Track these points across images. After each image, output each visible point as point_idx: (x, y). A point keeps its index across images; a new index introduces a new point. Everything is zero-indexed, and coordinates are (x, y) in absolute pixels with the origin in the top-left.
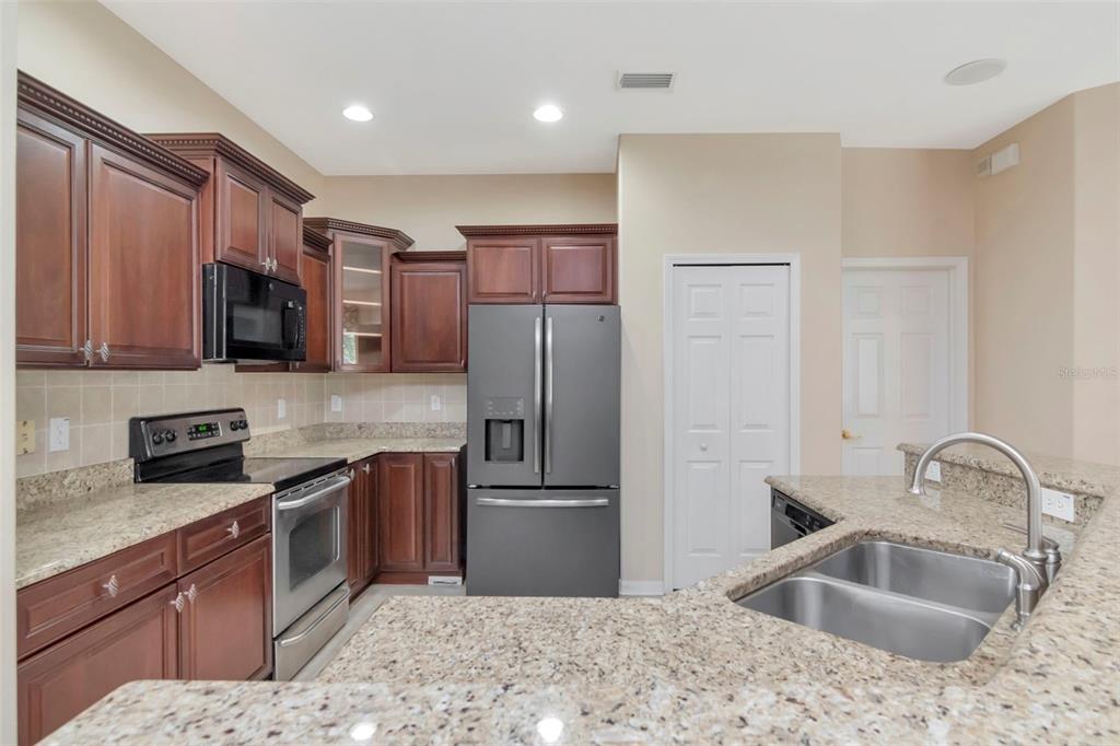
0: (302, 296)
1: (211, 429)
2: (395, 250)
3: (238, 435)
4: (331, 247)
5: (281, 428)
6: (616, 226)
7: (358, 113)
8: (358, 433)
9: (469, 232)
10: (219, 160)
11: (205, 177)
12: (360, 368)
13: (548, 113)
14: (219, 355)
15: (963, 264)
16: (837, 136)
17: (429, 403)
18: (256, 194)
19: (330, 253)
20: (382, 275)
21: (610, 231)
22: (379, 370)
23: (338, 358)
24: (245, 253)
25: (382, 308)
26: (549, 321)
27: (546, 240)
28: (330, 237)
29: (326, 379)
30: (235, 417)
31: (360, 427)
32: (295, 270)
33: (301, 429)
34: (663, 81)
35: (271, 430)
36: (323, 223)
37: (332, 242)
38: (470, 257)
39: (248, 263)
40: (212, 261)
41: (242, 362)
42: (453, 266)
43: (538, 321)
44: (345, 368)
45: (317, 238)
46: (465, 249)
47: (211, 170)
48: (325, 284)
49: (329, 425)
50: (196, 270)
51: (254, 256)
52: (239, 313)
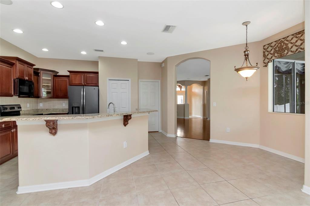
0: (33, 84)
1: (14, 108)
2: (54, 74)
3: (19, 110)
4: (39, 74)
5: (28, 109)
6: (98, 72)
7: (45, 50)
8: (46, 111)
9: (70, 72)
10: (17, 61)
11: (14, 64)
12: (46, 98)
13: (84, 53)
14: (17, 94)
15: (160, 81)
16: (137, 59)
17: (62, 105)
18: (23, 66)
19: (39, 75)
20: (51, 79)
21: (97, 73)
22: (51, 98)
23: (41, 95)
24: (22, 77)
25: (51, 86)
26: (84, 89)
27: (86, 74)
28: (39, 72)
29: (39, 100)
30: (18, 106)
31: (47, 110)
32: (32, 79)
33: (33, 110)
34: (102, 51)
35: (26, 109)
36: (38, 69)
37: (40, 73)
38: (70, 76)
39: (22, 78)
40: (15, 78)
41: (21, 96)
42: (67, 78)
43: (82, 89)
44: (43, 97)
45: (37, 72)
46: (69, 75)
47: (15, 63)
48: (38, 81)
49: (40, 109)
50: (12, 80)
51: (24, 77)
52: (20, 87)
